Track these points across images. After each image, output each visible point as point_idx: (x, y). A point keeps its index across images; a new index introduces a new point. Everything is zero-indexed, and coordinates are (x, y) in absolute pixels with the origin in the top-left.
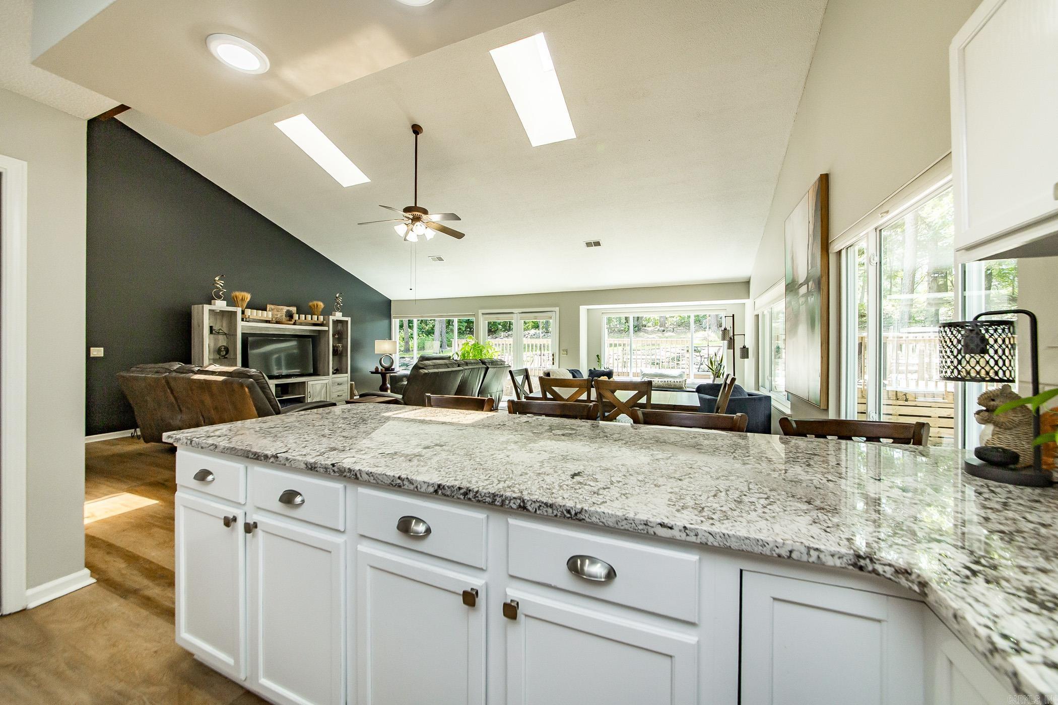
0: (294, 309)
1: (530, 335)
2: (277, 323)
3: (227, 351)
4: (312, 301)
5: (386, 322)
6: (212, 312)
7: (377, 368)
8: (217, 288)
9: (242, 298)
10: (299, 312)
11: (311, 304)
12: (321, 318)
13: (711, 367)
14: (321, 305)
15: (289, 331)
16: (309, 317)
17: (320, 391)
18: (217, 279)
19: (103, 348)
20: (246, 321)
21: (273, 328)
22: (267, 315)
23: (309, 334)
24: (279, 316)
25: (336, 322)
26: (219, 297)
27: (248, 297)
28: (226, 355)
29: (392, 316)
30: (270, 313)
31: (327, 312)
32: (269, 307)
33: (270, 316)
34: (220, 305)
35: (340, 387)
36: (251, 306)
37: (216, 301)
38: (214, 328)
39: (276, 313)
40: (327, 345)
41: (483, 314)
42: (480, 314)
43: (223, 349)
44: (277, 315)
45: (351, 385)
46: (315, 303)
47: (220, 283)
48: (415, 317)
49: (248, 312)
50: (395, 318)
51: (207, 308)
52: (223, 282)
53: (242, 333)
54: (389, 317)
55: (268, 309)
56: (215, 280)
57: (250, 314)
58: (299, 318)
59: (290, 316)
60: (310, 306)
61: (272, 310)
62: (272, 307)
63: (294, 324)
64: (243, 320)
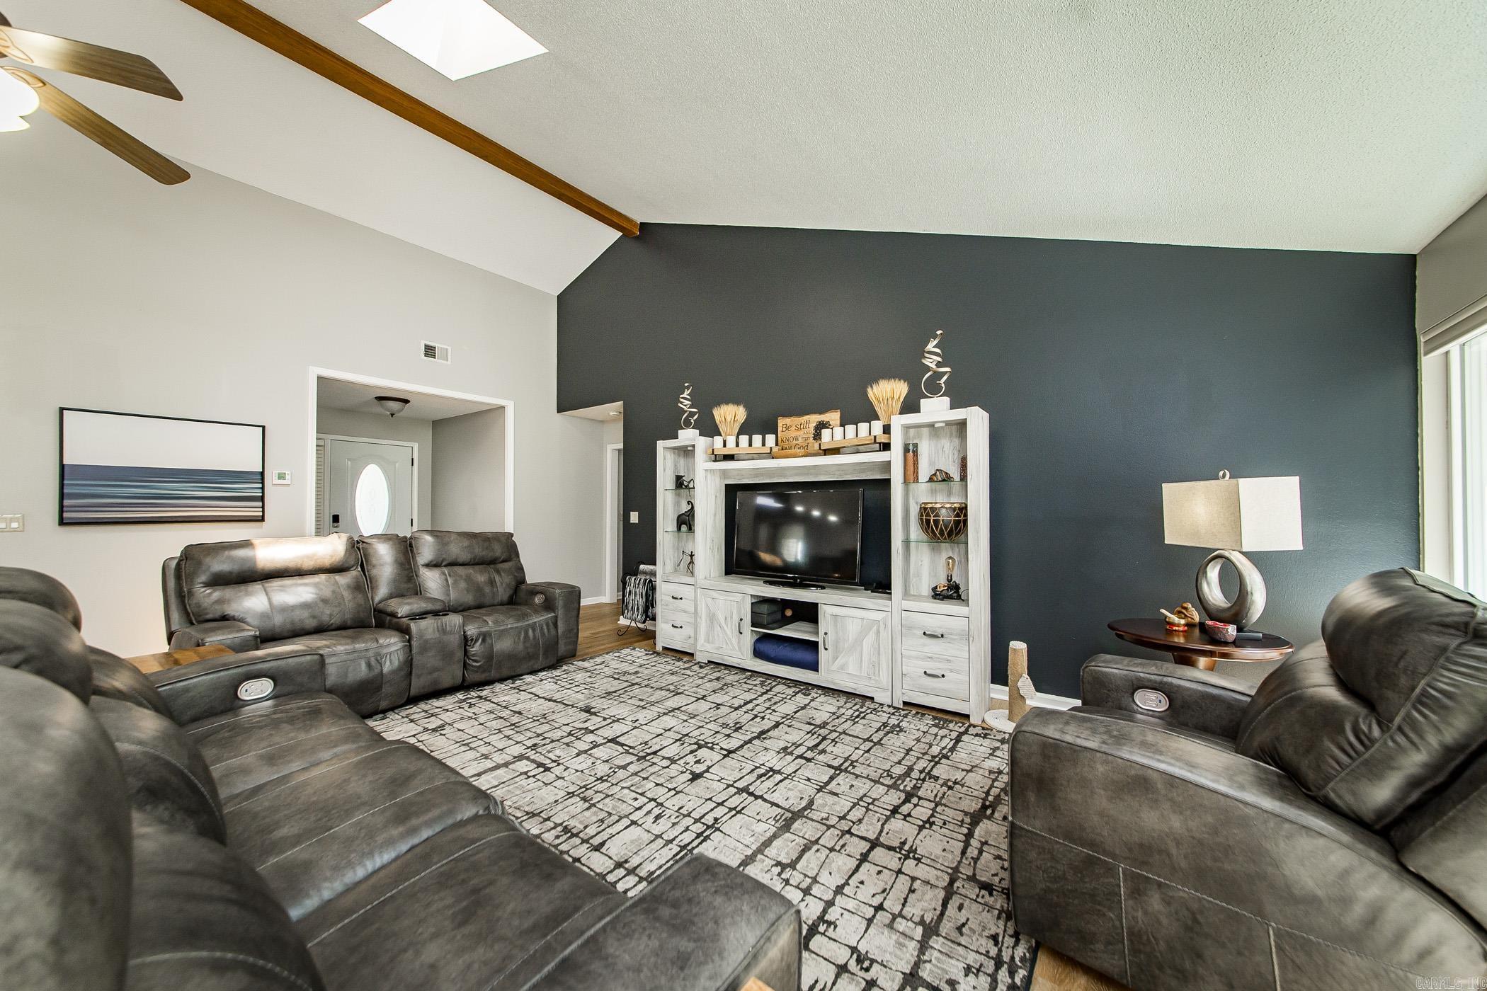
0: (833, 417)
14: (897, 387)
17: (859, 641)
24: (802, 438)
26: (688, 425)
32: (782, 423)
33: (772, 443)
35: (936, 647)
38: (684, 478)
39: (795, 434)
44: (799, 437)
54: (1410, 350)
62: (788, 421)
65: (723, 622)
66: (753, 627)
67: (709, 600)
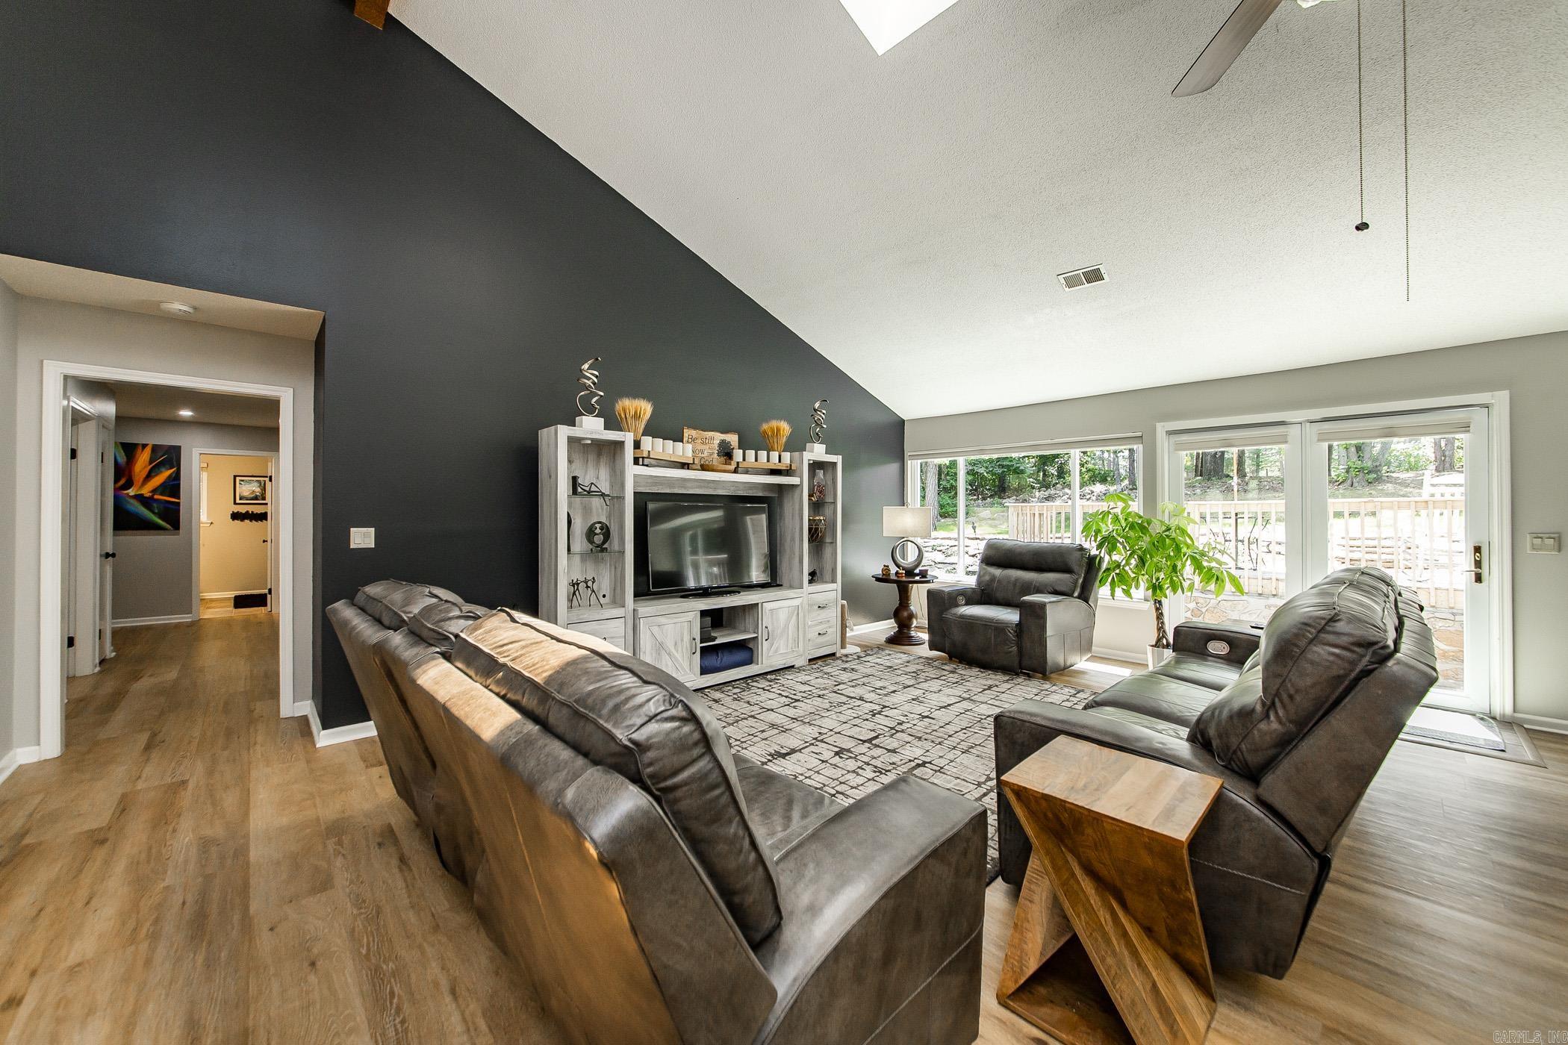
0: (733, 439)
1: (1095, 494)
2: (704, 468)
3: (607, 533)
4: (767, 421)
5: (893, 468)
6: (572, 441)
7: (886, 568)
8: (587, 388)
9: (636, 413)
10: (743, 445)
11: (765, 426)
12: (787, 457)
14: (785, 427)
15: (723, 488)
16: (763, 454)
17: (787, 626)
18: (586, 366)
19: (373, 529)
20: (643, 465)
21: (694, 480)
22: (683, 451)
23: (760, 494)
25: (816, 466)
26: (590, 410)
27: (646, 408)
28: (604, 542)
29: (907, 454)
30: (689, 447)
31: (796, 445)
32: (688, 433)
33: (690, 454)
34: (591, 426)
35: (823, 614)
36: (651, 430)
37: (584, 417)
38: (580, 481)
39: (700, 447)
40: (797, 518)
41: (1170, 433)
42: (1161, 435)
43: (598, 531)
44: (703, 453)
45: (843, 606)
46: (774, 424)
47: (590, 374)
49: (647, 442)
50: (913, 457)
51: (564, 432)
52: (596, 373)
53: (634, 492)
54: (900, 457)
55: (685, 439)
56: (582, 370)
57: (650, 450)
58: (744, 460)
59: (726, 453)
60: (765, 432)
61: (693, 439)
62: (694, 433)
63: (735, 471)
64: (636, 461)
65: (672, 649)
66: (701, 643)
67: (655, 630)
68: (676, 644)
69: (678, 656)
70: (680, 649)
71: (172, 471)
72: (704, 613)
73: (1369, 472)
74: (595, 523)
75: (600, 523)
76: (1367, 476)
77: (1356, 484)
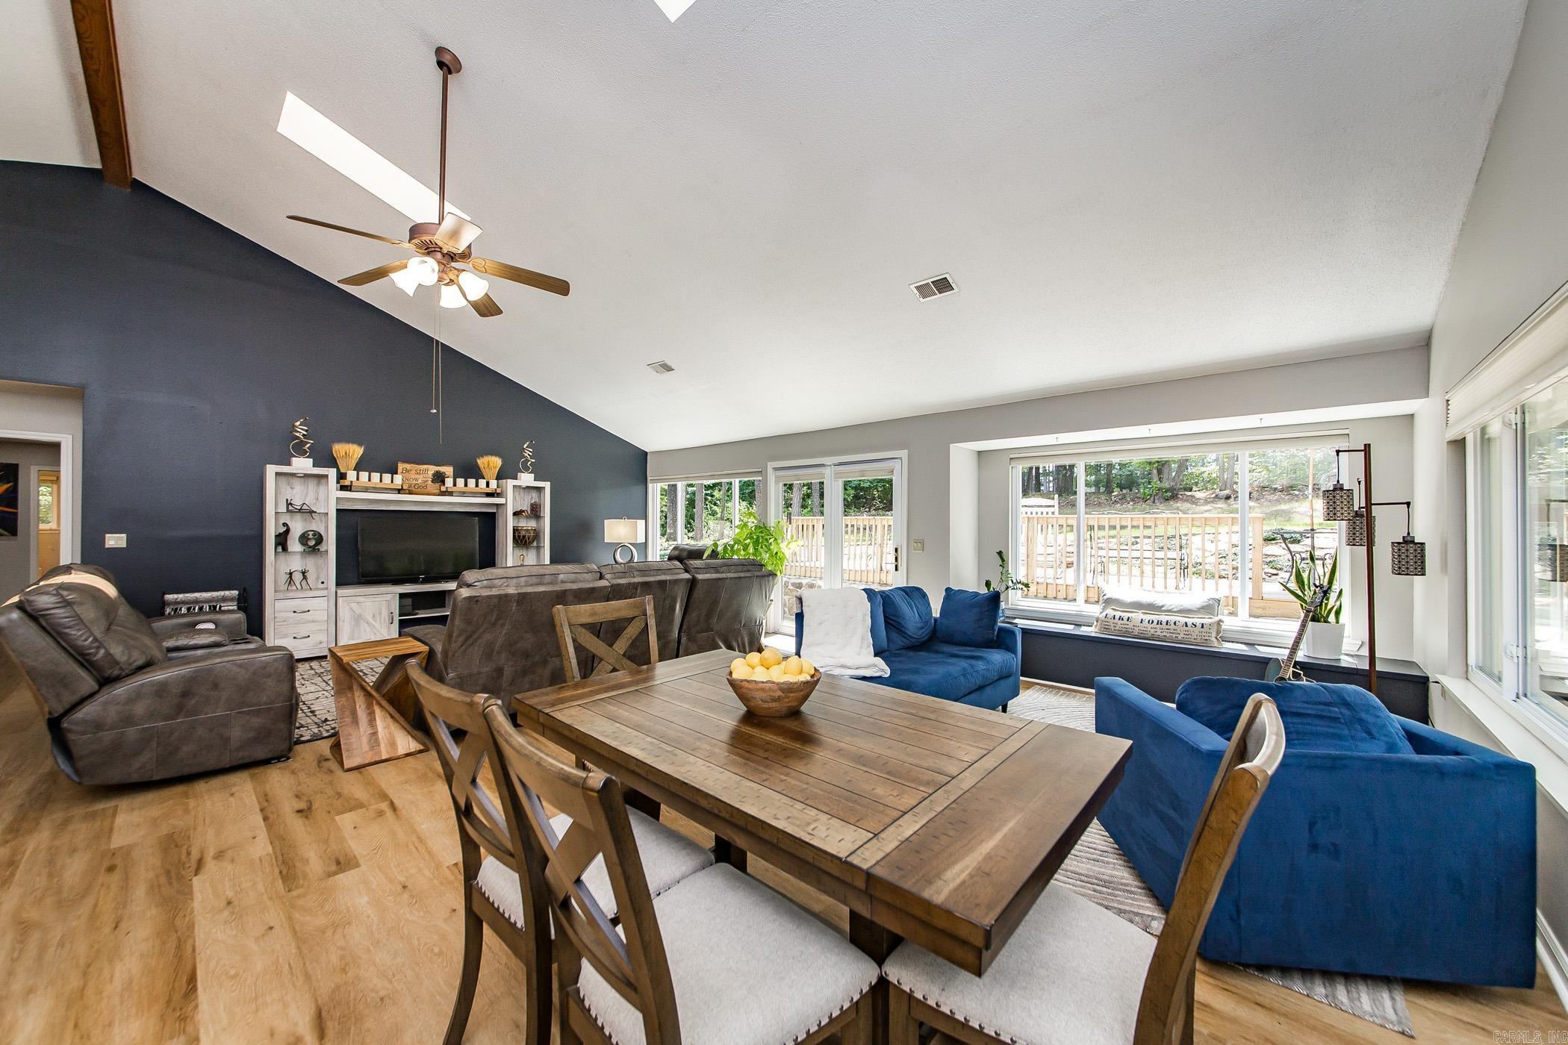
0: (448, 470)
2: (418, 493)
3: (317, 539)
6: (282, 474)
8: (297, 438)
9: (347, 454)
10: (455, 475)
12: (494, 483)
13: (1300, 594)
14: (497, 462)
15: (440, 506)
16: (472, 482)
18: (298, 423)
19: (125, 533)
20: (347, 491)
21: (410, 502)
22: (399, 480)
24: (420, 481)
26: (301, 454)
27: (357, 450)
28: (315, 545)
29: (649, 478)
30: (404, 477)
31: (504, 474)
32: (401, 466)
33: (405, 482)
34: (301, 465)
36: (360, 466)
37: (294, 458)
38: (292, 502)
39: (415, 476)
40: (504, 528)
41: (776, 469)
42: (770, 470)
43: (311, 536)
44: (417, 480)
46: (487, 459)
47: (301, 429)
48: (680, 479)
49: (353, 476)
50: (654, 481)
51: (273, 469)
52: (306, 428)
53: (337, 510)
54: (642, 479)
55: (400, 471)
56: (294, 426)
57: (355, 479)
58: (455, 485)
59: (439, 478)
61: (408, 471)
62: (408, 466)
63: (447, 494)
64: (340, 488)
65: (371, 620)
66: (400, 616)
67: (354, 606)
68: (374, 616)
69: (377, 625)
70: (378, 619)
71: (9, 485)
72: (402, 596)
73: (1166, 492)
74: (308, 531)
75: (312, 531)
76: (1165, 494)
77: (1156, 501)
